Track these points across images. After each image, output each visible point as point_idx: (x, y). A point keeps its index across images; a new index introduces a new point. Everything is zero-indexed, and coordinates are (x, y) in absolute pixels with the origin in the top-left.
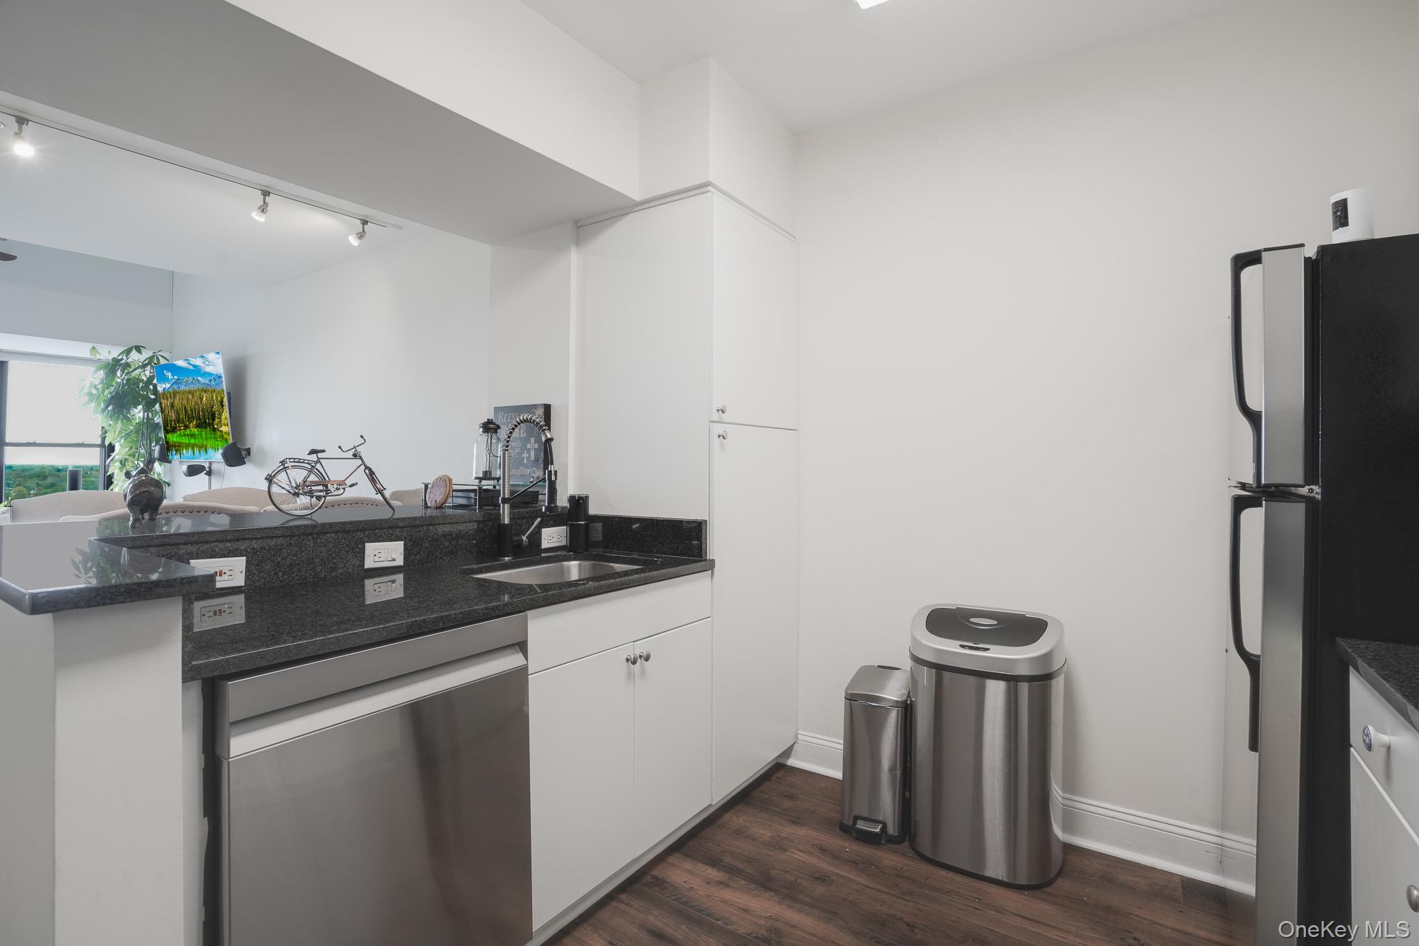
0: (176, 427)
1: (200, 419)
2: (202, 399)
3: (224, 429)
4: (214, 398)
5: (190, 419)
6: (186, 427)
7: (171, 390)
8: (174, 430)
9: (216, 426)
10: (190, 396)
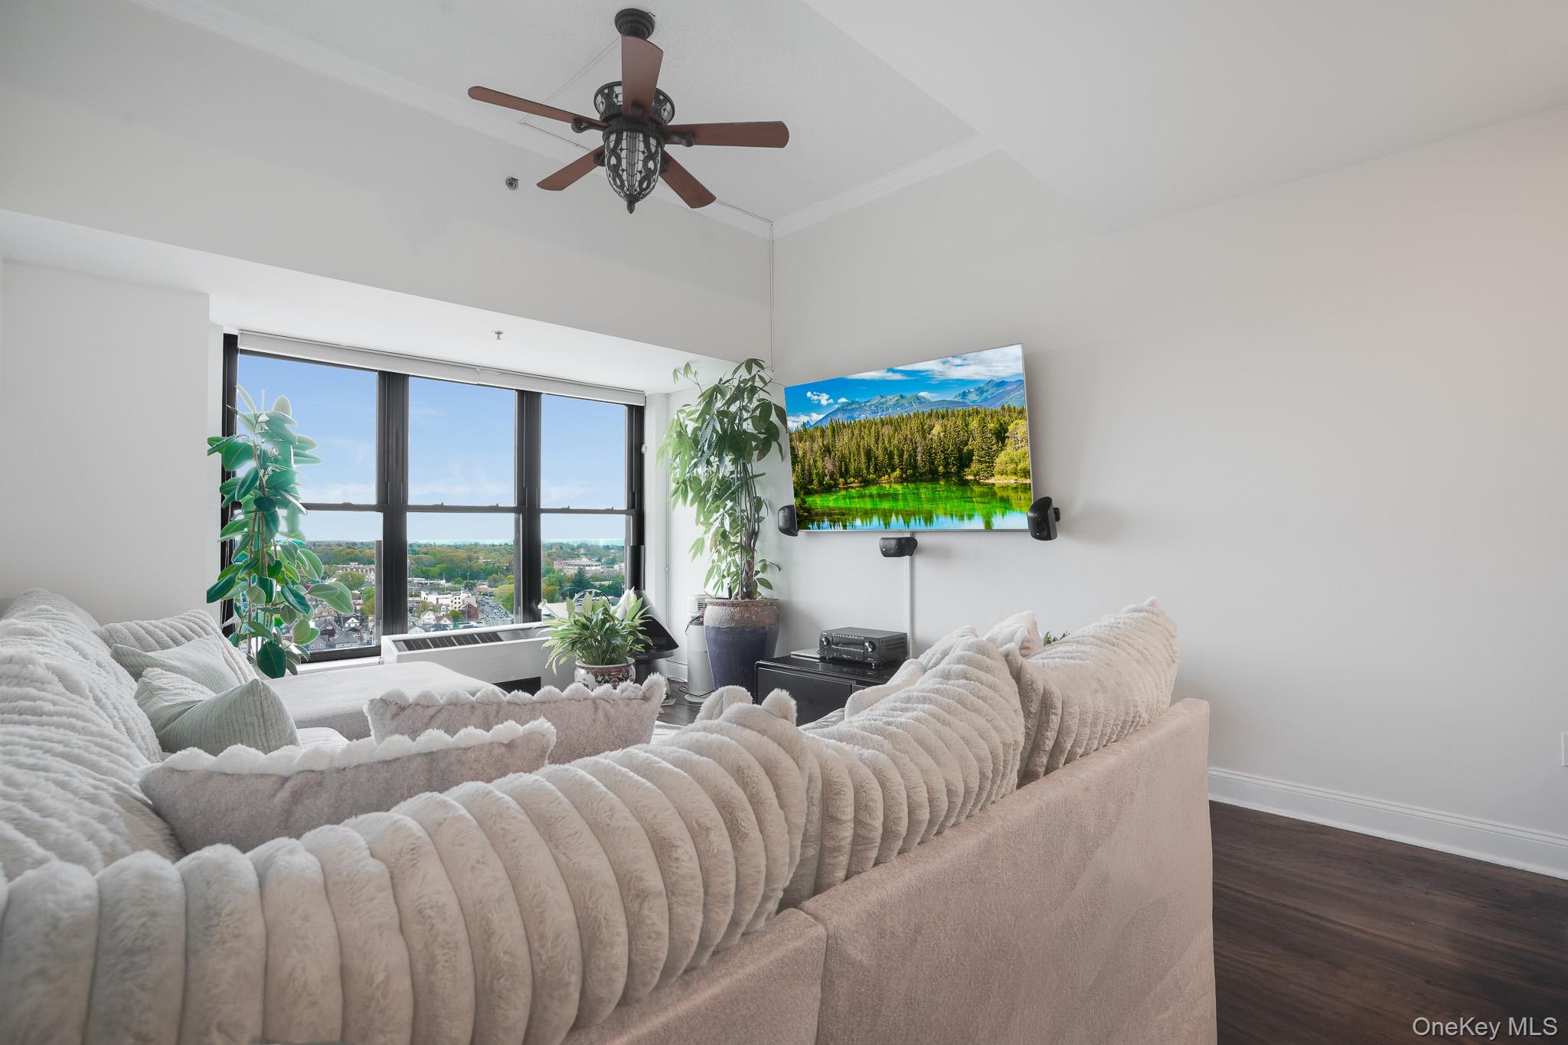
0: (836, 485)
1: (915, 467)
2: (925, 432)
3: (998, 480)
4: (974, 424)
5: (879, 470)
6: (866, 483)
7: (826, 424)
8: (829, 489)
9: (971, 477)
10: (886, 430)
